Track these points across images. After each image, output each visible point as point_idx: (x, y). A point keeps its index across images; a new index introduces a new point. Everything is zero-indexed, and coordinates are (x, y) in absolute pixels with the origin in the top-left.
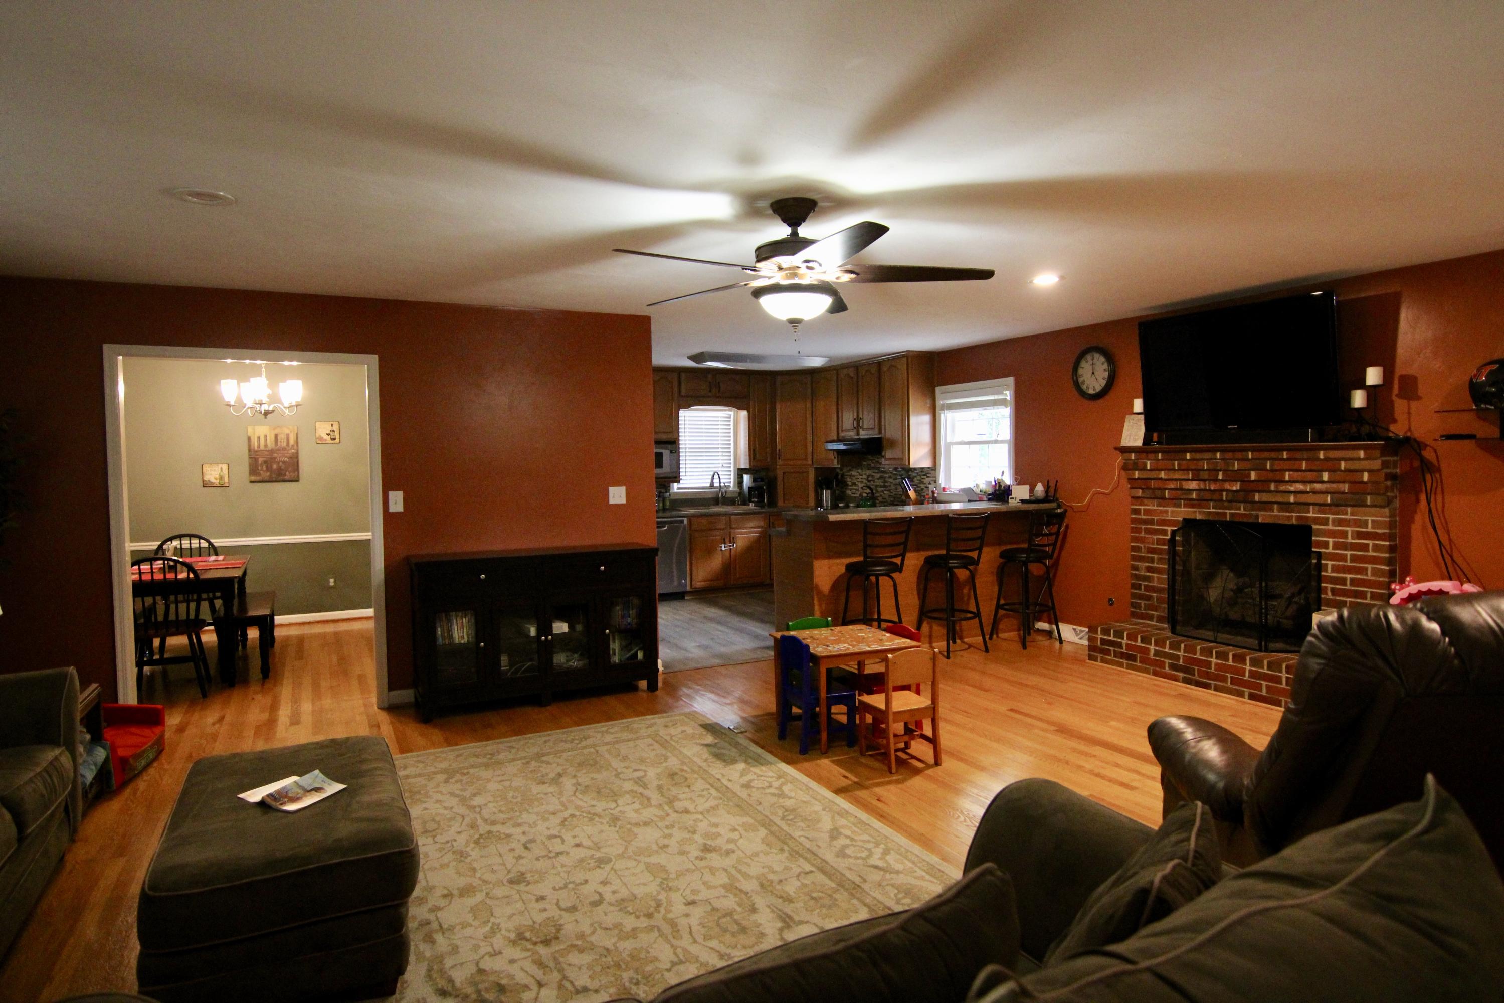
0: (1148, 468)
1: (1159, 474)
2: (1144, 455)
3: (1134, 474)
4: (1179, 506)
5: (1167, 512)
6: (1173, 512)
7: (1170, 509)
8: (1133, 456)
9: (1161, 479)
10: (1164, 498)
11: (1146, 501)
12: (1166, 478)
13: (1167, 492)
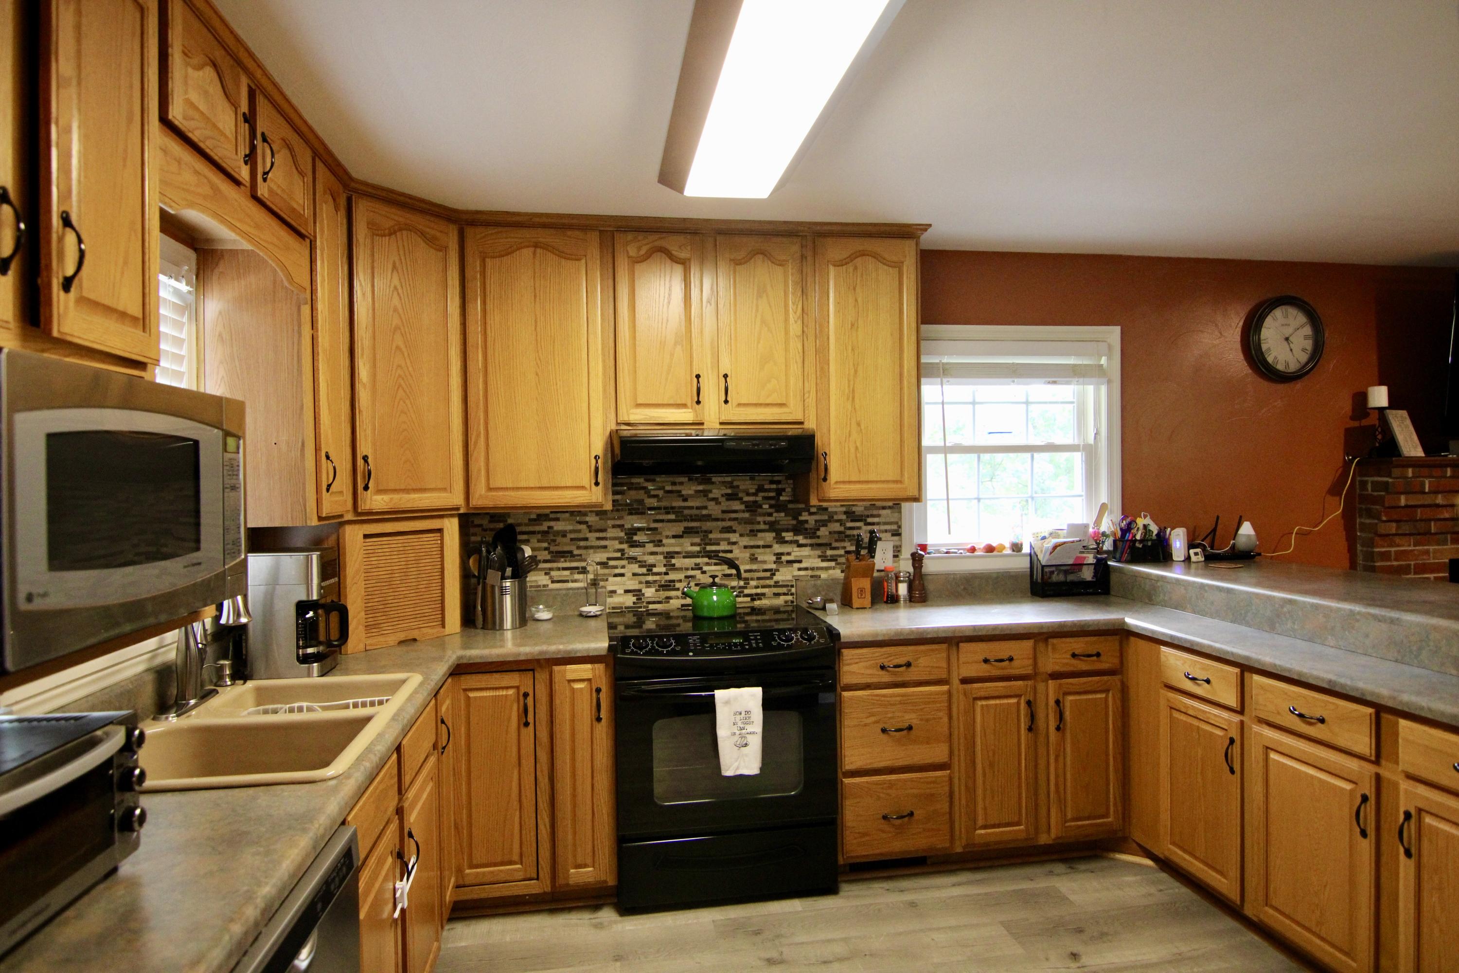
0: (1427, 490)
1: (1436, 498)
2: (1426, 471)
3: (1399, 500)
4: (1445, 543)
5: (1427, 552)
6: (1435, 551)
7: (1431, 548)
8: (1410, 472)
9: (1438, 506)
10: (1428, 533)
11: (1397, 540)
12: (1445, 503)
13: (1433, 523)
